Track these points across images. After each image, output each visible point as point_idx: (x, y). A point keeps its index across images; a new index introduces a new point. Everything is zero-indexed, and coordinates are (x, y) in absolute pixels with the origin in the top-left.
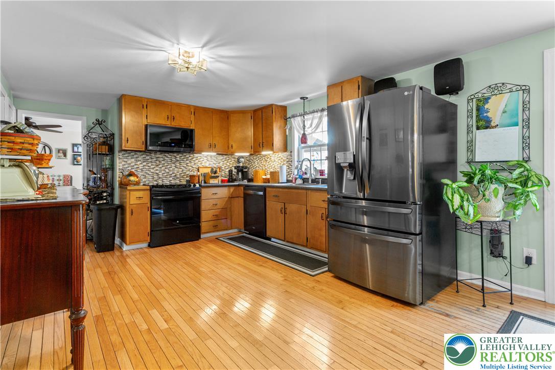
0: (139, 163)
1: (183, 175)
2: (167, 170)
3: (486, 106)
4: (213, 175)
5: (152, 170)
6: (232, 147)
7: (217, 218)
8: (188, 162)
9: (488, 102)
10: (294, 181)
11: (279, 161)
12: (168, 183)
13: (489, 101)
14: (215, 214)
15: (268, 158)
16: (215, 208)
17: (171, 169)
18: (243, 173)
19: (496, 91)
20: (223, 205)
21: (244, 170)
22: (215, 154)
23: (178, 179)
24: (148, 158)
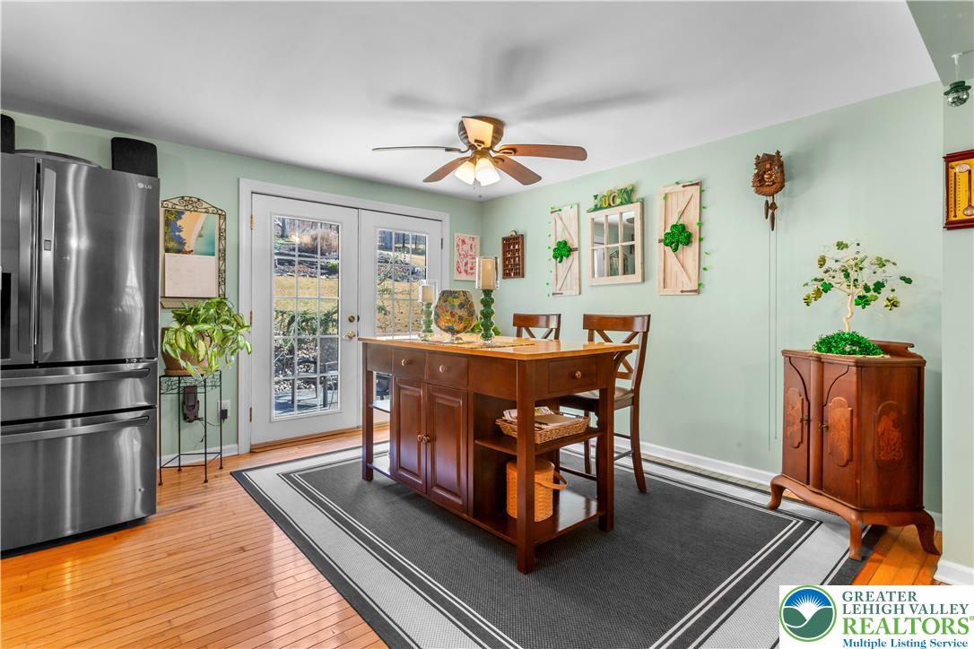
3: (179, 223)
9: (181, 218)
13: (183, 216)
19: (190, 207)
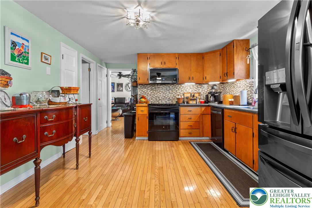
0: (148, 91)
1: (174, 98)
2: (164, 95)
4: (192, 98)
5: (155, 95)
6: (206, 78)
7: (191, 127)
8: (177, 90)
10: (253, 104)
11: (244, 87)
12: (165, 103)
14: (190, 125)
15: (235, 85)
16: (190, 120)
17: (167, 94)
18: (215, 97)
20: (196, 119)
21: (215, 95)
22: (195, 84)
23: (171, 101)
24: (153, 88)
